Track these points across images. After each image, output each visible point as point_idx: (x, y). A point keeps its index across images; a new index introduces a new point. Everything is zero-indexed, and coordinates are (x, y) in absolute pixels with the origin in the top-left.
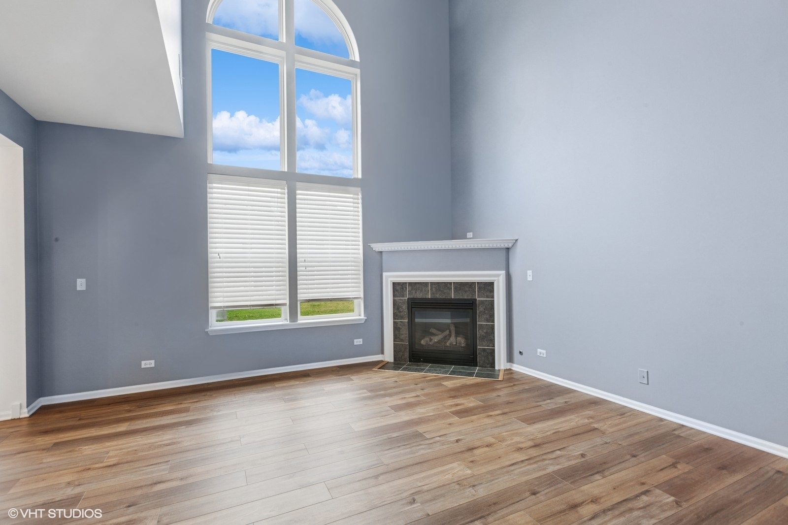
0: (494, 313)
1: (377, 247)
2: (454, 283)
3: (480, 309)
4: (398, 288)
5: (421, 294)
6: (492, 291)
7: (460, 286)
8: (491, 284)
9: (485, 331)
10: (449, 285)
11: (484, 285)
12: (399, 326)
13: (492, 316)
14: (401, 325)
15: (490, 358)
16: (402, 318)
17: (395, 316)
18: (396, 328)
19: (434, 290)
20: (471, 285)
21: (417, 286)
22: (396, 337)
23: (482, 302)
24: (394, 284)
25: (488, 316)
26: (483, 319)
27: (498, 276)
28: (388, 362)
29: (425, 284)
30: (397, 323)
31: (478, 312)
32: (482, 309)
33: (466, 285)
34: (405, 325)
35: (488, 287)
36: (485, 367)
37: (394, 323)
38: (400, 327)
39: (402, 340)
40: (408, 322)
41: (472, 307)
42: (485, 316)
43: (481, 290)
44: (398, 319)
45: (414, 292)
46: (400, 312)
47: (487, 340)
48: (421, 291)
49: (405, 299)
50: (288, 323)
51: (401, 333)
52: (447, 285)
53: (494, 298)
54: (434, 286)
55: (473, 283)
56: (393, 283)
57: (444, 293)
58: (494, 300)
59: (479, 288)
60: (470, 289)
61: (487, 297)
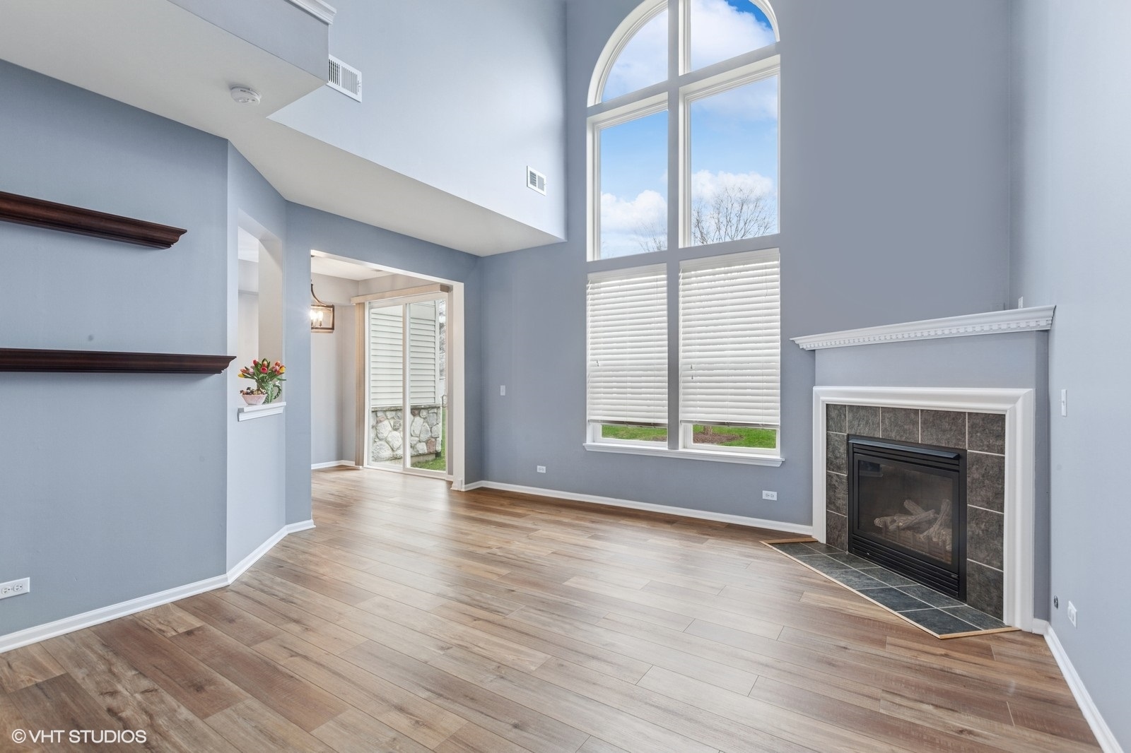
0: (1003, 488)
1: (806, 342)
2: (922, 410)
3: (973, 474)
4: (834, 414)
5: (867, 430)
6: (1001, 436)
7: (936, 418)
8: (1000, 419)
9: (983, 526)
10: (912, 416)
11: (983, 420)
12: (834, 482)
13: (1000, 494)
14: (836, 481)
15: (995, 593)
16: (839, 468)
17: (830, 464)
18: (830, 487)
19: (887, 421)
20: (954, 418)
21: (862, 413)
22: (830, 502)
23: (979, 459)
24: (828, 407)
25: (990, 494)
26: (979, 498)
27: (1014, 400)
28: (817, 541)
29: (872, 410)
30: (832, 477)
31: (968, 480)
32: (976, 476)
33: (945, 418)
34: (842, 483)
35: (993, 425)
36: (982, 610)
37: (828, 476)
38: (836, 484)
39: (838, 509)
40: (848, 477)
41: (956, 468)
42: (983, 493)
43: (977, 432)
44: (833, 470)
45: (856, 423)
46: (836, 458)
47: (986, 549)
48: (867, 423)
49: (843, 436)
50: (667, 449)
51: (838, 496)
52: (908, 415)
53: (1004, 454)
54: (887, 415)
55: (960, 415)
56: (827, 405)
57: (905, 431)
58: (1004, 458)
59: (972, 426)
60: (954, 428)
61: (990, 448)
